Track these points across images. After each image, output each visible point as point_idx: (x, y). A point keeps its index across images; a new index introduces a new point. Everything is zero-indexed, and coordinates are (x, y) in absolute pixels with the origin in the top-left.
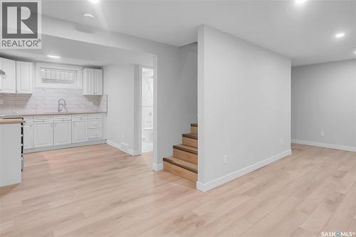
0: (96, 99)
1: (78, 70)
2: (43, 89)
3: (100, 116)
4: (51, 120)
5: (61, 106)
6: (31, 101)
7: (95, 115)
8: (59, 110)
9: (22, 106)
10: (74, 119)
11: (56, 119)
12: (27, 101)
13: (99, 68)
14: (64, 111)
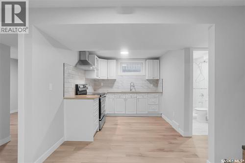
0: (155, 82)
1: (143, 62)
2: (122, 76)
3: (157, 95)
4: (124, 96)
5: (132, 87)
6: (116, 84)
7: (153, 94)
8: (131, 90)
9: (111, 87)
10: (139, 96)
11: (127, 96)
12: (114, 83)
13: (157, 58)
14: (133, 90)
